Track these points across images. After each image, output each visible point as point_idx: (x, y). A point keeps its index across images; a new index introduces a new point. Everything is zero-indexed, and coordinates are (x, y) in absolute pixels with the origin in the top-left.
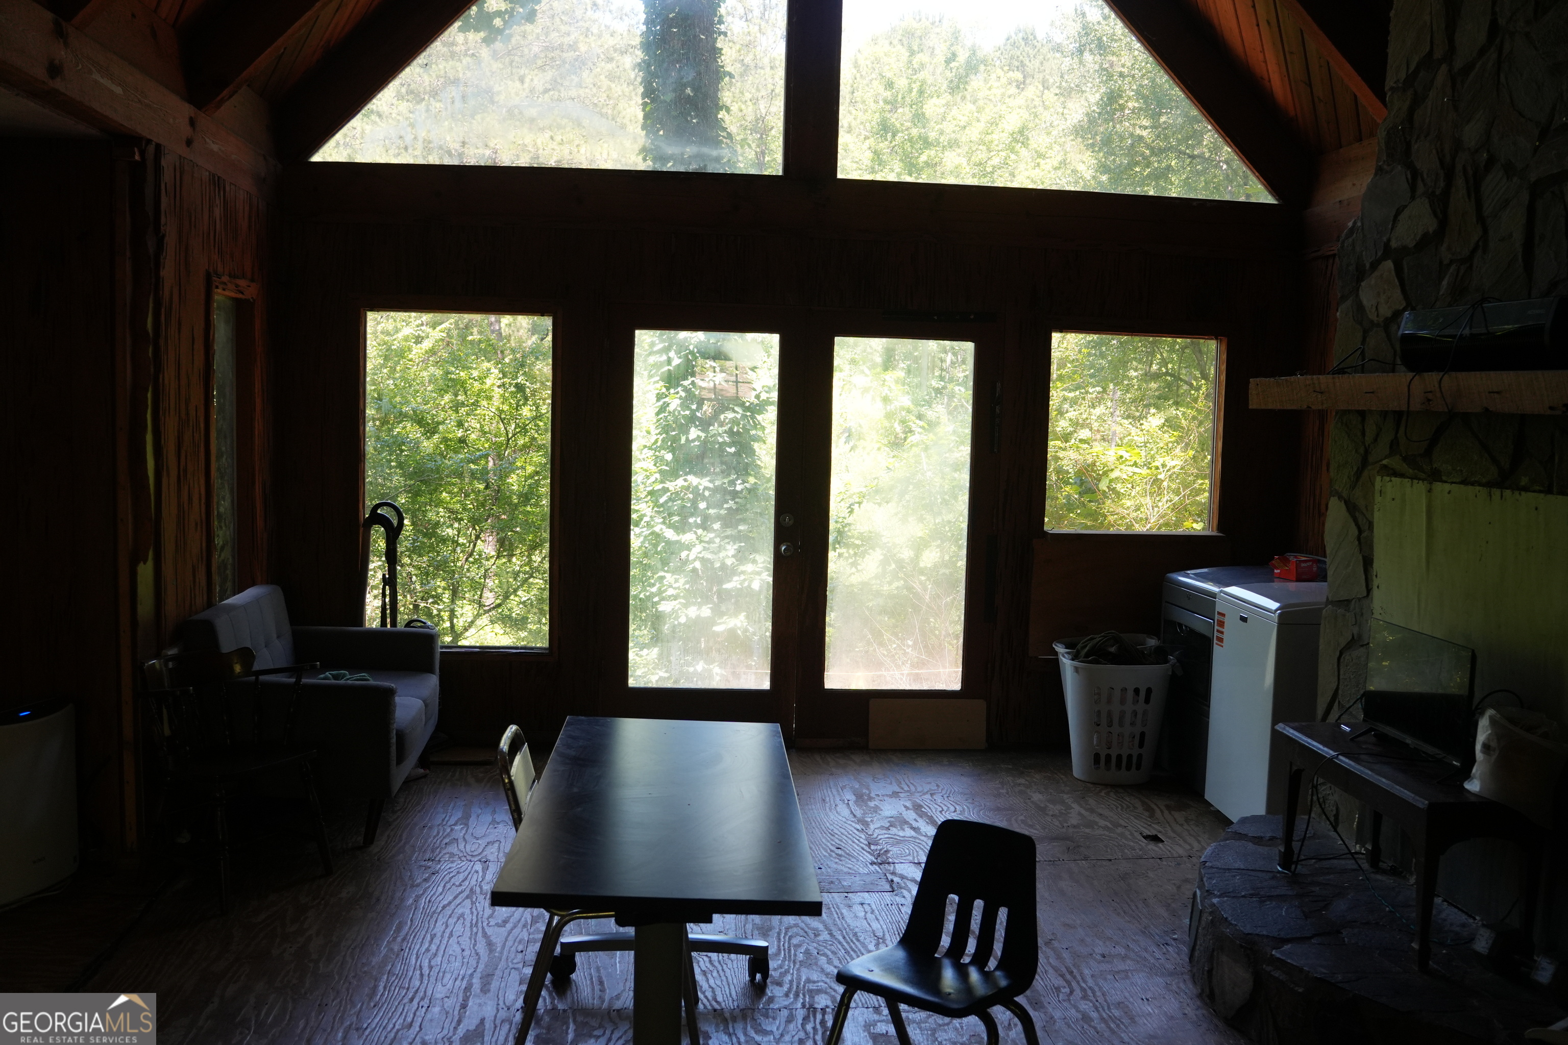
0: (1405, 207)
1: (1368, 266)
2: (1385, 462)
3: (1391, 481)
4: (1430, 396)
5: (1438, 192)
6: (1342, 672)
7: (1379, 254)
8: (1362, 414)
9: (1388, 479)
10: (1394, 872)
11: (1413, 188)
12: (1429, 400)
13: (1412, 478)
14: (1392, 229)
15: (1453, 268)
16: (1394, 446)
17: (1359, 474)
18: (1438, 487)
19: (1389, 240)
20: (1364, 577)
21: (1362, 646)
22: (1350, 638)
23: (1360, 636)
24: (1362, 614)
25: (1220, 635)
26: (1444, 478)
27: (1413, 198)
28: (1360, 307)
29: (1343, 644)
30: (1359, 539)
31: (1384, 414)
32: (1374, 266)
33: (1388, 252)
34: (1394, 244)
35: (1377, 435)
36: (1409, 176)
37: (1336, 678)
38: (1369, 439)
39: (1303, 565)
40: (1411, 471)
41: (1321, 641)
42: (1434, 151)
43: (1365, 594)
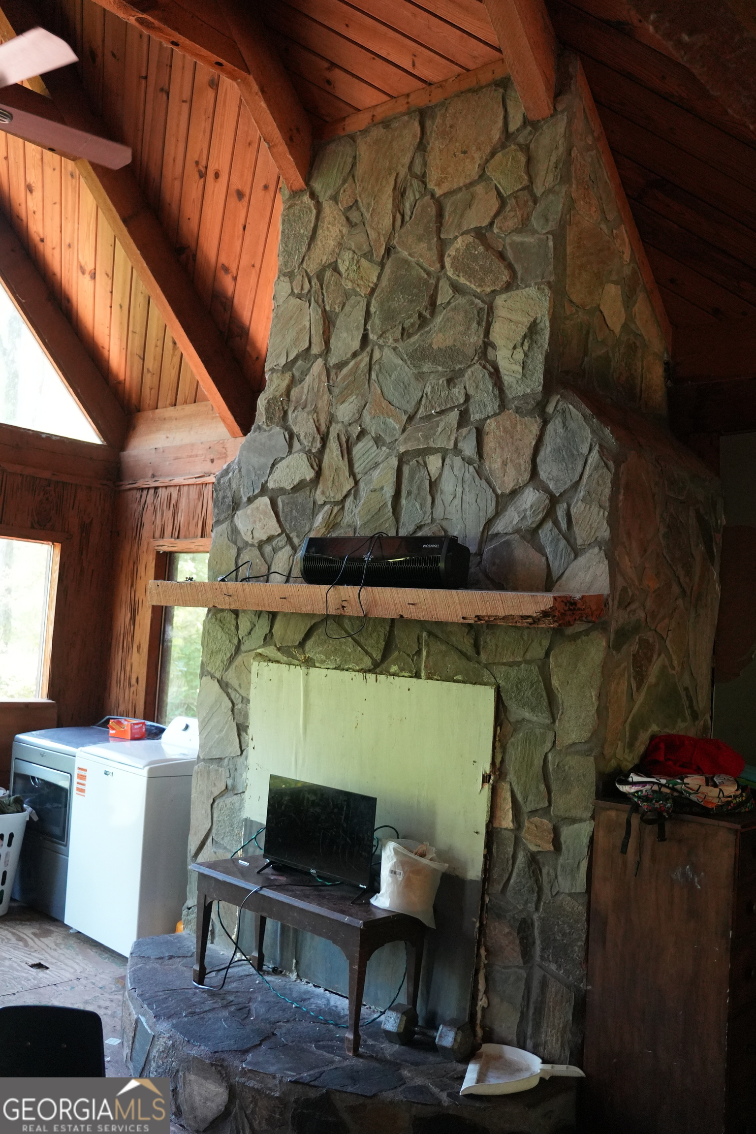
0: (282, 459)
1: (245, 499)
2: (259, 651)
3: (268, 665)
4: (345, 604)
5: (314, 451)
6: (215, 815)
7: (257, 492)
8: (236, 613)
9: (266, 664)
10: (275, 971)
11: (290, 446)
12: (343, 607)
13: (289, 664)
14: (270, 474)
15: (327, 507)
16: (268, 639)
17: (232, 659)
18: (313, 671)
19: (266, 482)
20: (238, 740)
21: (236, 794)
22: (224, 788)
23: (234, 787)
24: (236, 769)
25: (81, 787)
26: (317, 665)
27: (290, 452)
28: (235, 531)
29: (216, 793)
30: (233, 711)
31: (259, 614)
32: (250, 500)
33: (264, 490)
34: (271, 485)
35: (251, 630)
36: (287, 436)
37: (210, 820)
38: (242, 632)
39: (136, 727)
40: (285, 659)
41: (193, 791)
42: (312, 421)
43: (239, 753)
